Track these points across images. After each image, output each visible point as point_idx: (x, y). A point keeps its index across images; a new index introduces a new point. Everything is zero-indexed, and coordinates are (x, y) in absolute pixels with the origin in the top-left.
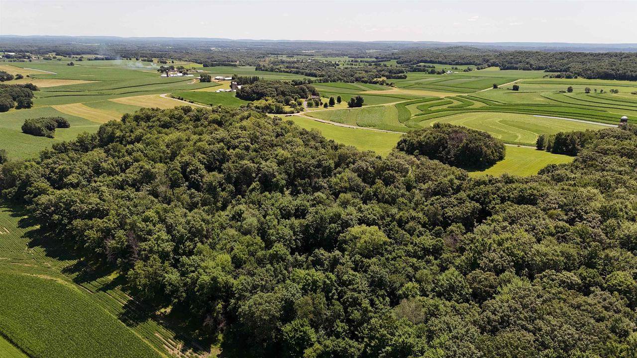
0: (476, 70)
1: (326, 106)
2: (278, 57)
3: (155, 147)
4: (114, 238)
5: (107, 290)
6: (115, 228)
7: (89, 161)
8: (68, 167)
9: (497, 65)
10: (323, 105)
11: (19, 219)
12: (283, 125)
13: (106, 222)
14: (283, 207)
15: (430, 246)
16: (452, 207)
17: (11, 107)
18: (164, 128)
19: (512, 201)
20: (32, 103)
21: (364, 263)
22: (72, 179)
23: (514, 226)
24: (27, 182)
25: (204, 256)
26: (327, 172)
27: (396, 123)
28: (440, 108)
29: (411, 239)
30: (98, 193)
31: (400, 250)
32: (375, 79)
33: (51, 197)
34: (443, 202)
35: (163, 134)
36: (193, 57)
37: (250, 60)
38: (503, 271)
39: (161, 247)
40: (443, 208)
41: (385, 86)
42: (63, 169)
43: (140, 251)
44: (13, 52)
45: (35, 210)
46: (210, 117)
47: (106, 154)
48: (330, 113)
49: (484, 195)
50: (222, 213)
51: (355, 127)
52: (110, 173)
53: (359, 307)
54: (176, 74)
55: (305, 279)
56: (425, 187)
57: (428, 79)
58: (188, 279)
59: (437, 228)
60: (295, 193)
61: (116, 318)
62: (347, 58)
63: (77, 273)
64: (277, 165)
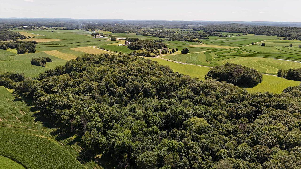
0: (243, 35)
1: (170, 53)
2: (146, 28)
3: (92, 74)
4: (75, 119)
5: (71, 144)
6: (75, 114)
7: (62, 80)
8: (53, 83)
9: (253, 33)
10: (169, 53)
11: (30, 107)
12: (152, 63)
13: (71, 112)
14: (155, 106)
15: (231, 129)
16: (241, 109)
17: (26, 52)
18: (96, 64)
19: (273, 107)
20: (35, 50)
21: (198, 137)
22: (55, 89)
23: (276, 121)
24: (34, 90)
25: (118, 130)
26: (175, 88)
27: (205, 62)
28: (226, 54)
29: (220, 125)
30: (67, 96)
31: (216, 131)
32: (193, 40)
33: (46, 98)
34: (236, 106)
35: (96, 67)
36: (107, 28)
37: (134, 30)
38: (273, 146)
39: (97, 125)
40: (236, 109)
41: (198, 43)
42: (51, 84)
43: (87, 127)
44: (27, 26)
45: (38, 104)
46: (118, 59)
47: (70, 77)
48: (173, 57)
49: (257, 103)
50: (125, 108)
51: (185, 64)
52: (73, 86)
53: (196, 161)
54: (100, 36)
55: (169, 145)
56: (226, 97)
57: (219, 40)
58: (110, 142)
59: (234, 120)
60: (160, 99)
61: (76, 159)
62: (179, 29)
63: (57, 135)
64: (151, 84)
